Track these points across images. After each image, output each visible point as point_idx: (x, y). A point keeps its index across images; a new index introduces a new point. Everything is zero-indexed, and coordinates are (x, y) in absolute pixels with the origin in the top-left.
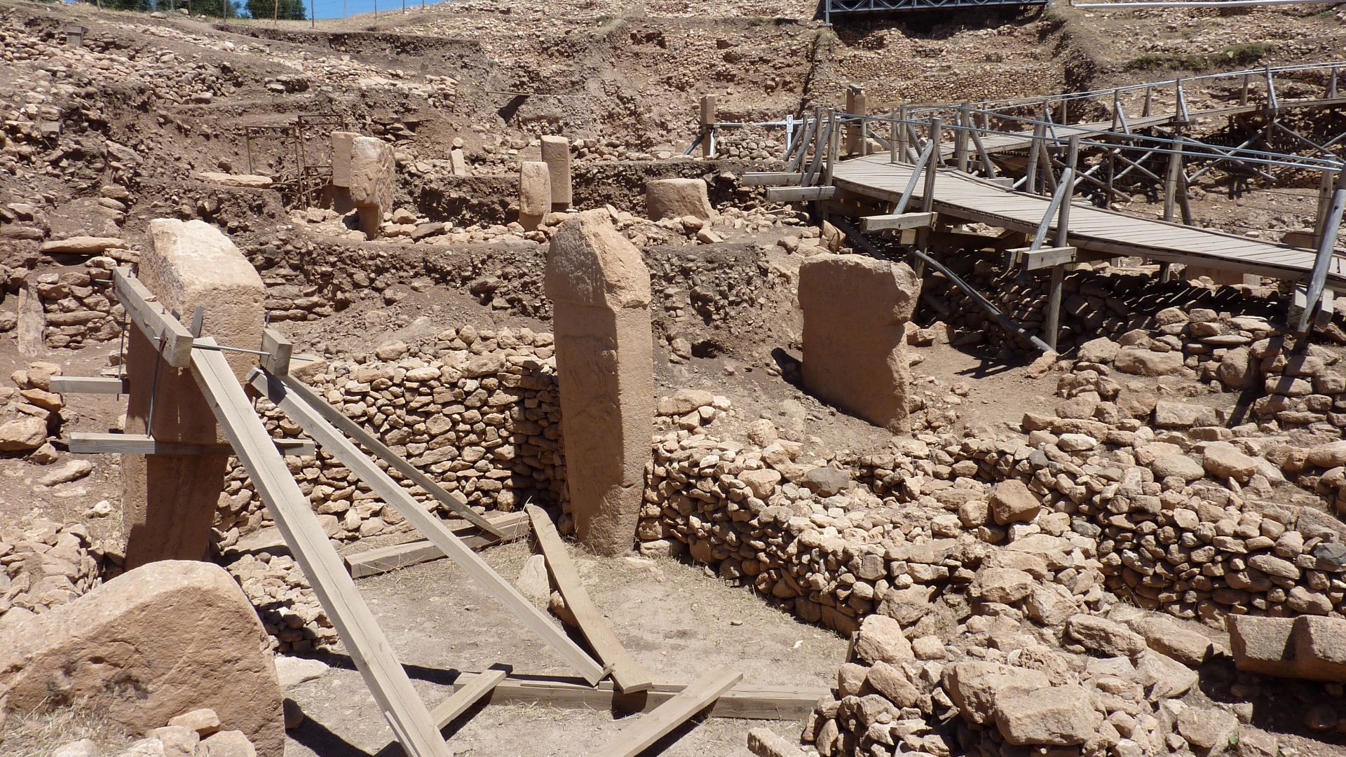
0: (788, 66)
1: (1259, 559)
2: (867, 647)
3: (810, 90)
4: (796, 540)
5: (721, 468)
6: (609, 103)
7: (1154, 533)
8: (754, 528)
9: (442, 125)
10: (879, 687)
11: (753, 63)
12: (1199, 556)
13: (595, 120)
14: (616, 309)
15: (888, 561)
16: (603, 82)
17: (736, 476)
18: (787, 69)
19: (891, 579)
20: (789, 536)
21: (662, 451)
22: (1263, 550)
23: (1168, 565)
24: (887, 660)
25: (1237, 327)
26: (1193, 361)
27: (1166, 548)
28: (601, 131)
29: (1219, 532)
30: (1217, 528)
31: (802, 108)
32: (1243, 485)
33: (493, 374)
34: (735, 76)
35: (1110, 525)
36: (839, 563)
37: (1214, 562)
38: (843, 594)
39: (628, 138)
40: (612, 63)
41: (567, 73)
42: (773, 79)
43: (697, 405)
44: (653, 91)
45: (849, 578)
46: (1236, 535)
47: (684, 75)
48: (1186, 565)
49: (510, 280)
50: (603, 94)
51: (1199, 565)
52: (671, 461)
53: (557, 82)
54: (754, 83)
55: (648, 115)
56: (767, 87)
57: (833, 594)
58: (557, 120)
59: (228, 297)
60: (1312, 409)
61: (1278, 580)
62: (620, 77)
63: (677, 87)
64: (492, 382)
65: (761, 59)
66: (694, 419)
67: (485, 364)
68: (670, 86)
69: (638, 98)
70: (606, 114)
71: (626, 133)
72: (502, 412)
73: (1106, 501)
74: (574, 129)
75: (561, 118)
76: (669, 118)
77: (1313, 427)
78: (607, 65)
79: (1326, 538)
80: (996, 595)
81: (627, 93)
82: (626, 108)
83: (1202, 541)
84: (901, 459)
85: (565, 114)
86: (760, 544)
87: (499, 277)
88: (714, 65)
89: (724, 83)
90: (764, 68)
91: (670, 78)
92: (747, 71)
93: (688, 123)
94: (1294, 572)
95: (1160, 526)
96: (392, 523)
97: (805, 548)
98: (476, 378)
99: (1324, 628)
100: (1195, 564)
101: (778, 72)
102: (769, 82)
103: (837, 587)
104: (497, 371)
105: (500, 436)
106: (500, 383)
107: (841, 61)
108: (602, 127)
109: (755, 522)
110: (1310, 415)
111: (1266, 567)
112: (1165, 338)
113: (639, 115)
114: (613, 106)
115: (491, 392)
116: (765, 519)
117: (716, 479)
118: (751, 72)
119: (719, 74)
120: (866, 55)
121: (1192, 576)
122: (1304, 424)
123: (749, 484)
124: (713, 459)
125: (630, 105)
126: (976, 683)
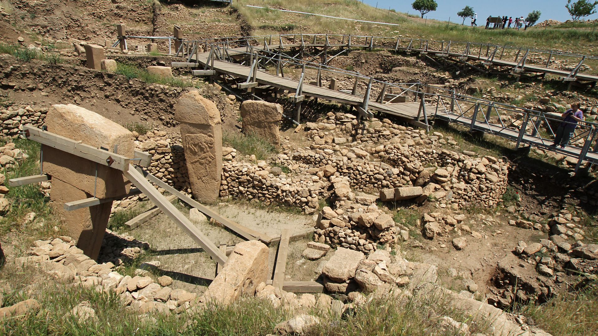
0: (143, 14)
1: (376, 176)
2: (328, 215)
3: (156, 25)
4: (280, 190)
5: (250, 172)
6: (67, 21)
7: (353, 173)
8: (265, 188)
9: (8, 30)
10: (335, 224)
11: (129, 11)
12: (363, 176)
13: (63, 28)
14: (213, 125)
15: (310, 191)
16: (63, 12)
17: (254, 174)
18: (143, 15)
19: (311, 195)
20: (277, 188)
21: (227, 168)
22: (376, 174)
23: (356, 179)
24: (334, 217)
25: (347, 117)
26: (338, 126)
27: (356, 176)
28: (66, 33)
29: (367, 171)
30: (367, 170)
31: (154, 31)
32: (365, 158)
33: (152, 149)
34: (122, 15)
35: (342, 172)
36: (296, 194)
37: (366, 177)
38: (298, 202)
39: (78, 36)
40: (65, 4)
41: (43, 5)
42: (138, 19)
43: (229, 152)
44: (87, 18)
45: (299, 197)
46: (371, 171)
47: (100, 13)
48: (360, 179)
49: (139, 112)
50: (64, 17)
51: (363, 179)
52: (231, 171)
53: (39, 9)
54: (131, 19)
55: (87, 28)
56: (136, 21)
57: (295, 202)
58: (46, 27)
59: (124, 140)
60: (368, 137)
61: (379, 180)
62: (70, 10)
63: (98, 17)
64: (153, 151)
65: (132, 10)
66: (230, 157)
67: (151, 146)
68: (95, 16)
69: (81, 20)
70: (67, 25)
71: (77, 34)
72: (157, 161)
73: (341, 166)
74: (56, 32)
75: (48, 26)
76: (97, 30)
77: (369, 141)
78: (63, 4)
79: (388, 169)
80: (342, 196)
81: (75, 18)
82: (76, 24)
83: (364, 173)
84: (283, 161)
85: (50, 25)
86: (266, 192)
87: (135, 111)
88: (112, 10)
89: (118, 18)
90: (134, 14)
91: (94, 13)
92: (127, 14)
93: (106, 32)
94: (383, 178)
95: (354, 171)
96: (125, 207)
97: (283, 191)
98: (147, 151)
99: (402, 190)
100: (362, 179)
101: (140, 16)
102: (137, 20)
103: (296, 200)
104: (155, 148)
105: (157, 170)
106: (156, 152)
107: (164, 15)
108: (66, 31)
109: (264, 186)
110: (368, 139)
111: (378, 178)
112: (331, 120)
113: (82, 27)
114: (69, 22)
115: (153, 155)
116: (268, 185)
117: (247, 175)
118: (129, 15)
119: (115, 14)
120: (173, 13)
121: (362, 181)
122: (366, 141)
123: (260, 175)
124: (246, 169)
125: (77, 23)
126: (367, 218)
